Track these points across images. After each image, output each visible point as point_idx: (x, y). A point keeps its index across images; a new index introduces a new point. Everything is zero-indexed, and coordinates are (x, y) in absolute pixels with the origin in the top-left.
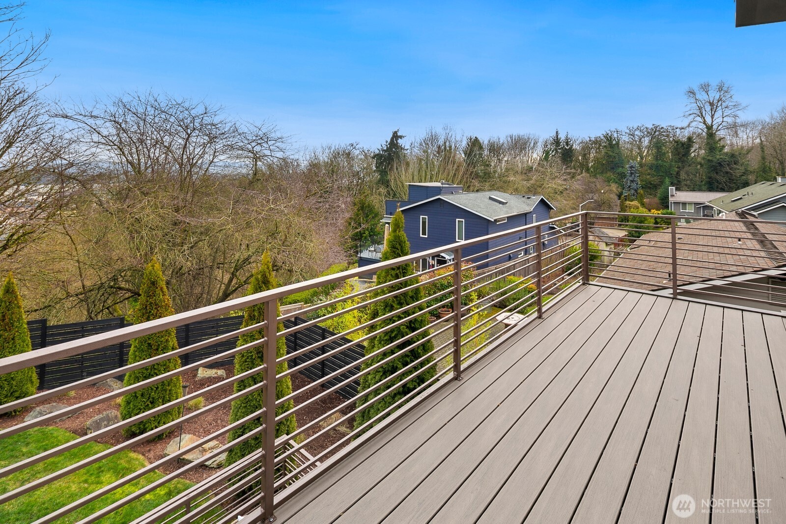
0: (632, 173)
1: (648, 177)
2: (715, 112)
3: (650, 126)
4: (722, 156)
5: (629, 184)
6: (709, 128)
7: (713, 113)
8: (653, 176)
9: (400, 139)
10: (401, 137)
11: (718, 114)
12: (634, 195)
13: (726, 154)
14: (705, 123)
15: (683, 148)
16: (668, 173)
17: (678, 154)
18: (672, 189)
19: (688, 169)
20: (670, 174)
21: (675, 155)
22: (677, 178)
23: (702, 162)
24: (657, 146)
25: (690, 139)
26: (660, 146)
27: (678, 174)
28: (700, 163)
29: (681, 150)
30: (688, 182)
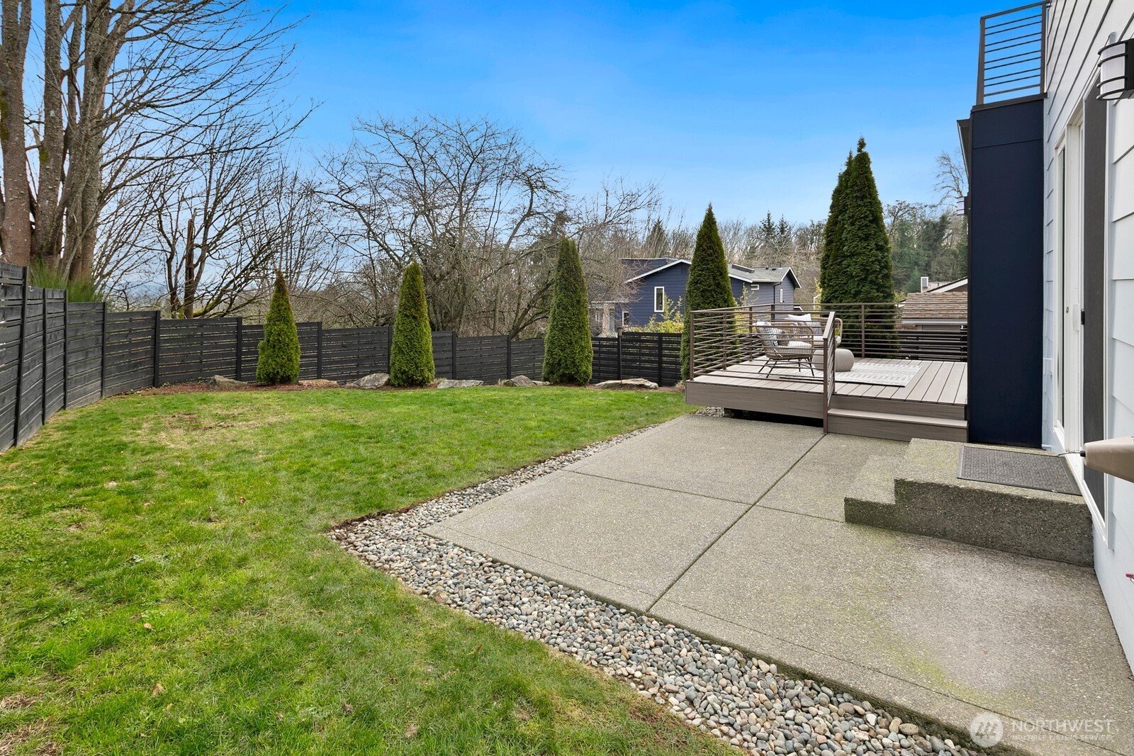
15: (935, 231)
16: (916, 264)
17: (929, 239)
18: (924, 280)
19: (941, 259)
20: (918, 265)
21: (923, 240)
22: (926, 270)
23: (958, 252)
24: (902, 229)
25: (943, 218)
26: (906, 229)
27: (928, 265)
28: (954, 253)
29: (933, 233)
30: (941, 275)
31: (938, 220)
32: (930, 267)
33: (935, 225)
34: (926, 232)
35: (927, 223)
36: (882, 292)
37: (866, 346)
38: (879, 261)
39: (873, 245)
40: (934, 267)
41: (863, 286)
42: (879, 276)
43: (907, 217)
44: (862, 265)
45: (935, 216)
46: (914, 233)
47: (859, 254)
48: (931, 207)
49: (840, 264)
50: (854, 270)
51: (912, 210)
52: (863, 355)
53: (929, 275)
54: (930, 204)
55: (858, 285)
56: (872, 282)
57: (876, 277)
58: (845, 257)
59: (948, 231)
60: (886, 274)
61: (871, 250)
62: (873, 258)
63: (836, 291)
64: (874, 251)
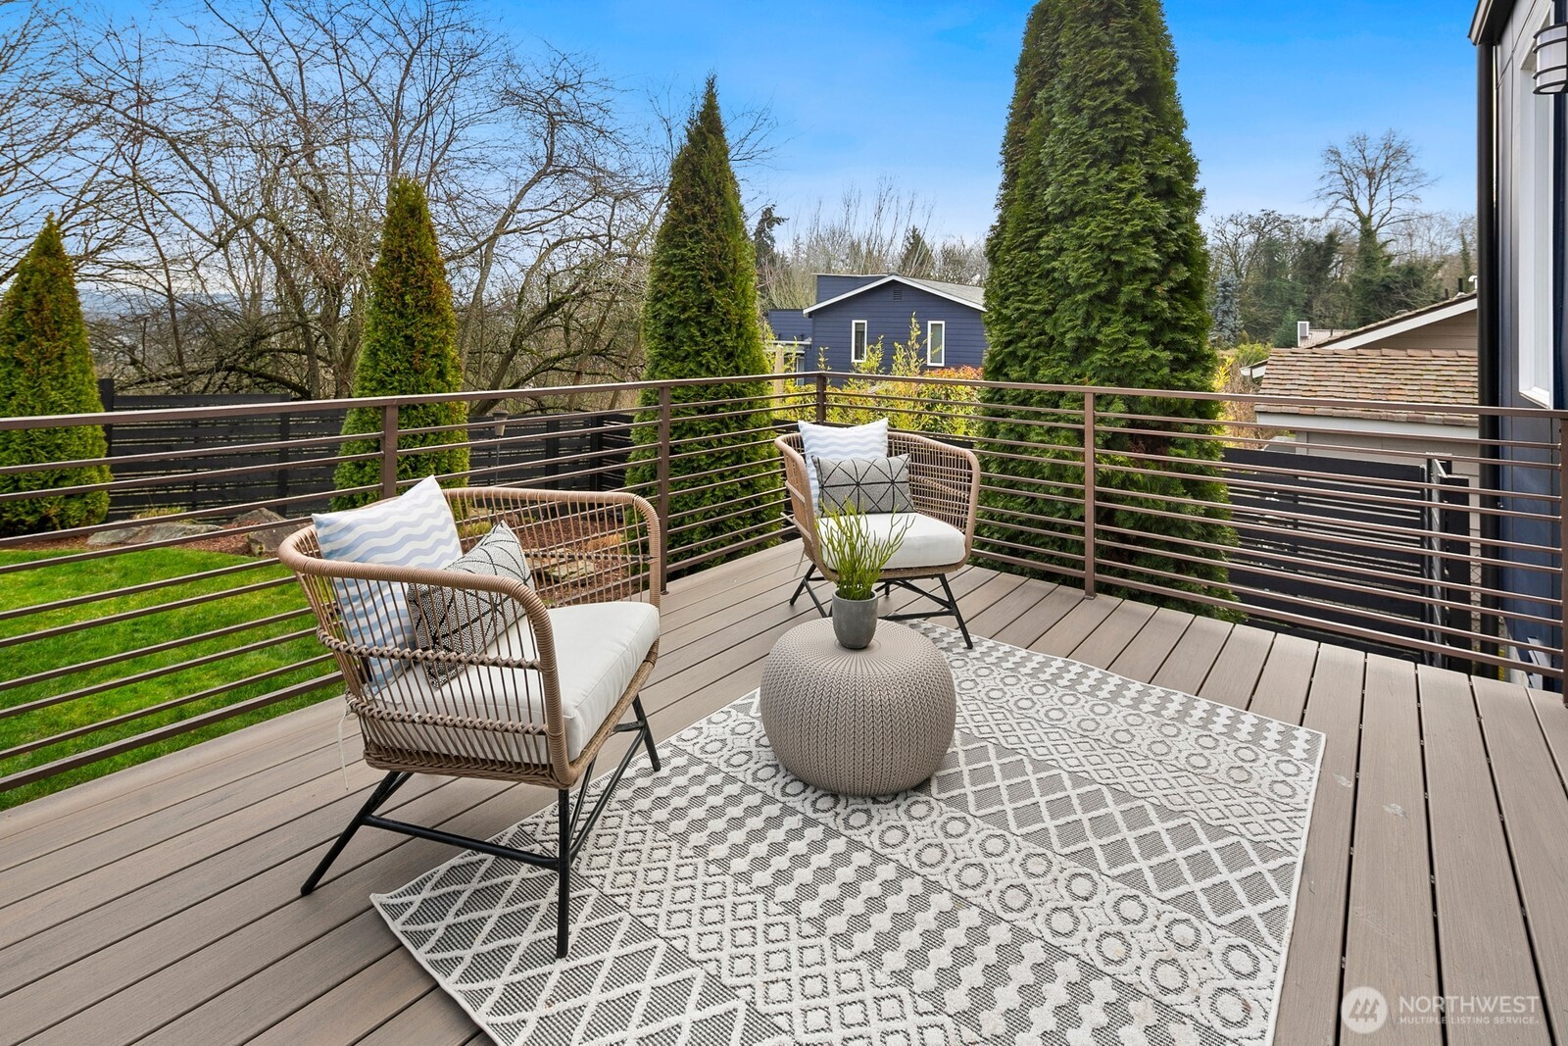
0: (1225, 298)
1: (1253, 309)
2: (1376, 190)
3: (1257, 213)
4: (1389, 273)
5: (1220, 318)
6: (1365, 221)
7: (1373, 192)
8: (1262, 307)
9: (776, 225)
10: (779, 221)
11: (1382, 195)
12: (1229, 340)
13: (1398, 269)
14: (1357, 211)
15: (1319, 255)
16: (1291, 302)
17: (1309, 267)
18: (1303, 326)
19: (1326, 296)
20: (1294, 305)
21: (1302, 268)
22: (1306, 312)
23: (1351, 287)
24: (1270, 251)
25: (1331, 237)
26: (1277, 251)
27: (1308, 305)
28: (1345, 289)
29: (1315, 259)
30: (1327, 320)
31: (1322, 240)
32: (1311, 308)
33: (1318, 247)
34: (1305, 258)
35: (1306, 244)
36: (1169, 346)
37: (1101, 551)
38: (1160, 237)
39: (1137, 174)
40: (1318, 308)
41: (1105, 322)
42: (1159, 290)
43: (1277, 233)
44: (1101, 247)
45: (1320, 235)
46: (1289, 258)
47: (1094, 209)
48: (1312, 222)
49: (1032, 246)
50: (1073, 266)
51: (1284, 224)
52: (1089, 584)
53: (1309, 319)
54: (1310, 216)
55: (1088, 318)
56: (1132, 308)
57: (1149, 293)
58: (1047, 221)
59: (1337, 257)
60: (1186, 283)
61: (1131, 195)
62: (1138, 224)
63: (1021, 337)
64: (1140, 198)
